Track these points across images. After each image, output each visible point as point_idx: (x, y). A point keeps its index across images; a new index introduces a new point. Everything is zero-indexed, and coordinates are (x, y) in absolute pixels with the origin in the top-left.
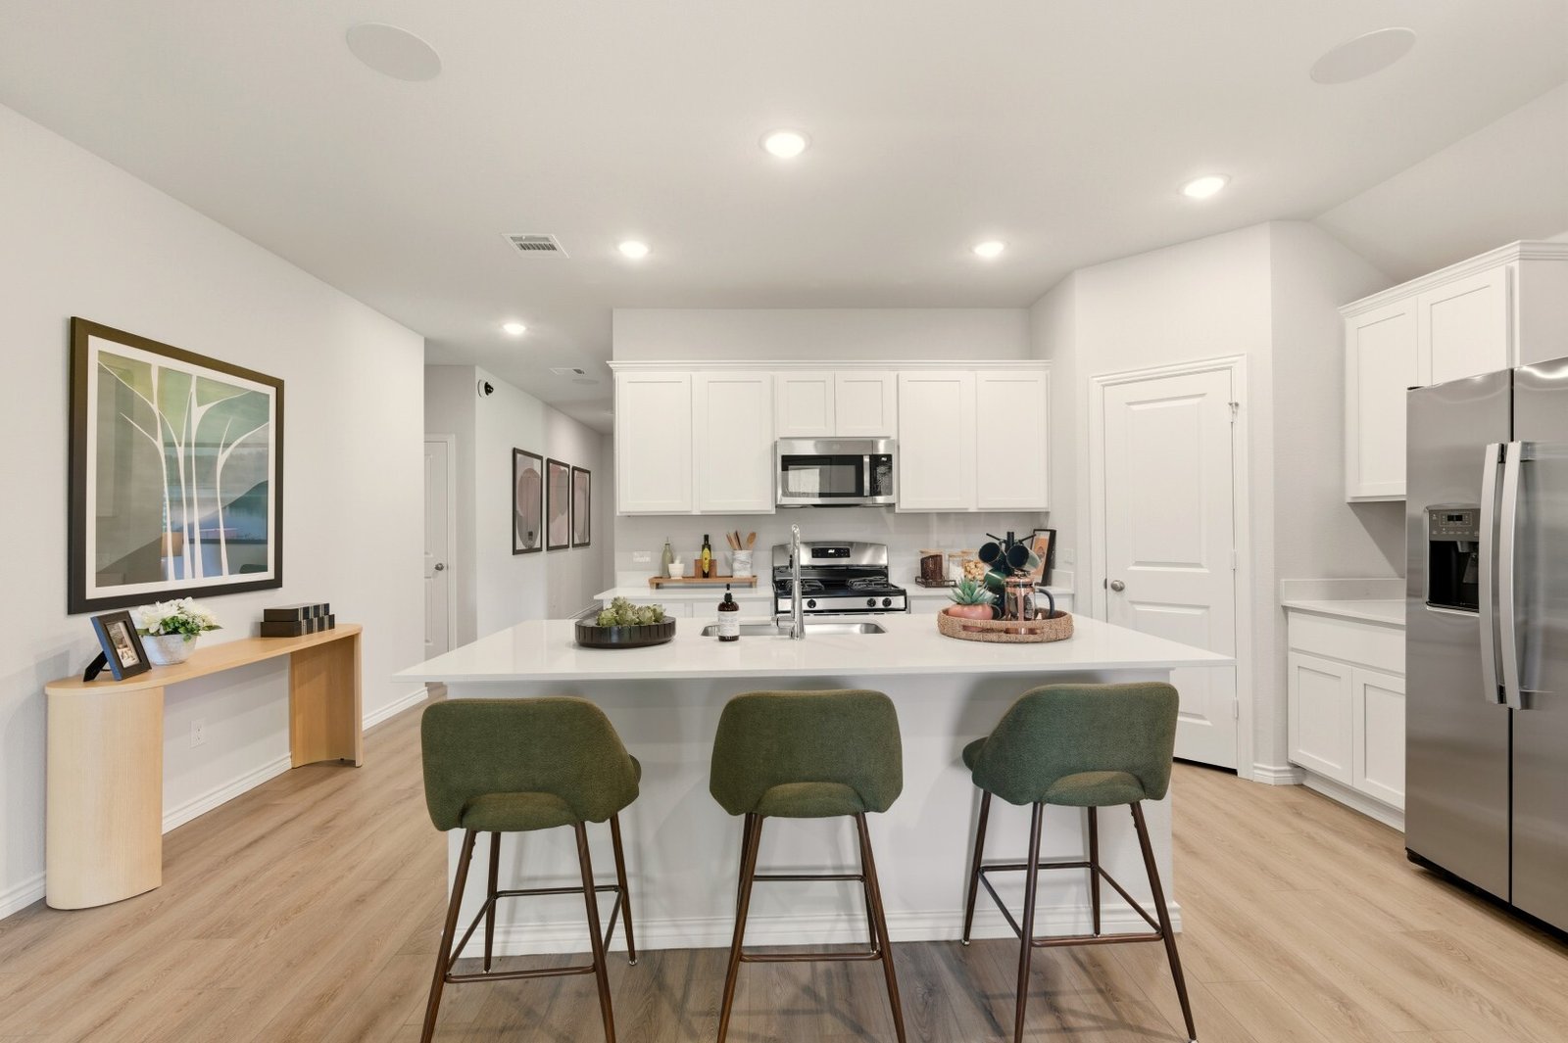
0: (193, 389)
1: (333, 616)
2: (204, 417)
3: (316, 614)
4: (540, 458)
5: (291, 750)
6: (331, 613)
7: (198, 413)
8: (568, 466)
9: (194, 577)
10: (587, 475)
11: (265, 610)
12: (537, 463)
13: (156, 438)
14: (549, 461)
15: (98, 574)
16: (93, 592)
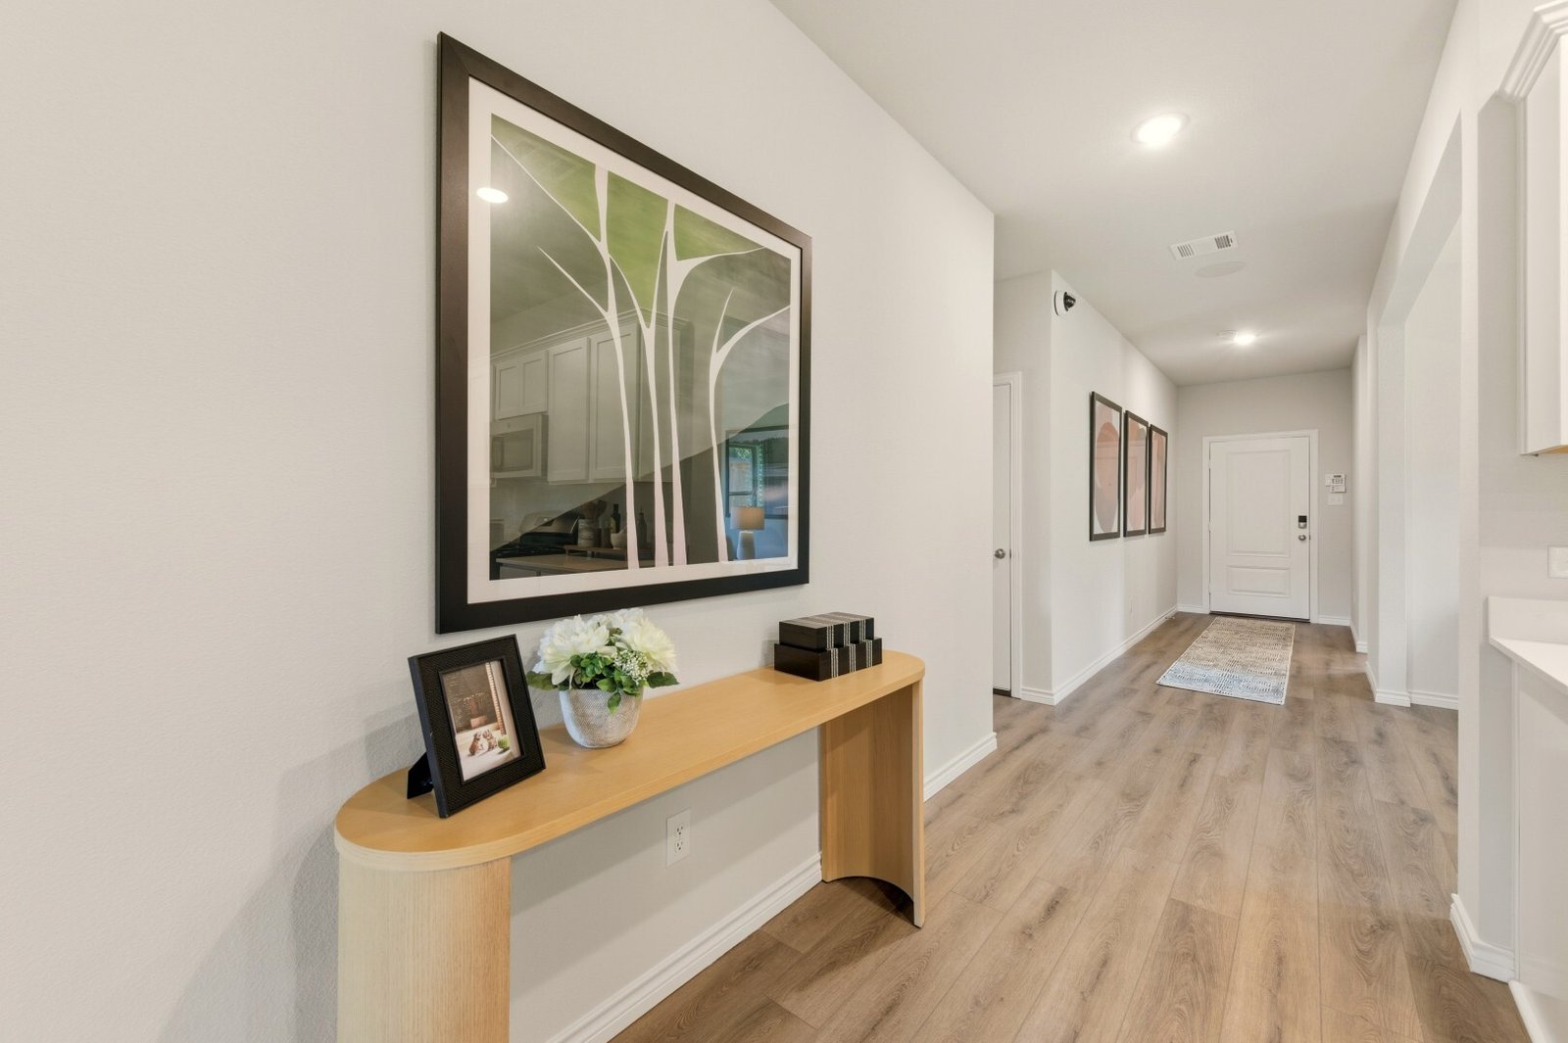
0: (669, 226)
1: (880, 640)
2: (691, 280)
3: (855, 640)
4: (1118, 409)
5: (821, 848)
6: (877, 635)
7: (679, 271)
8: (1145, 423)
9: (671, 564)
10: (1164, 438)
11: (782, 625)
12: (1115, 415)
13: (606, 308)
14: (1127, 414)
15: (494, 555)
16: (481, 588)
